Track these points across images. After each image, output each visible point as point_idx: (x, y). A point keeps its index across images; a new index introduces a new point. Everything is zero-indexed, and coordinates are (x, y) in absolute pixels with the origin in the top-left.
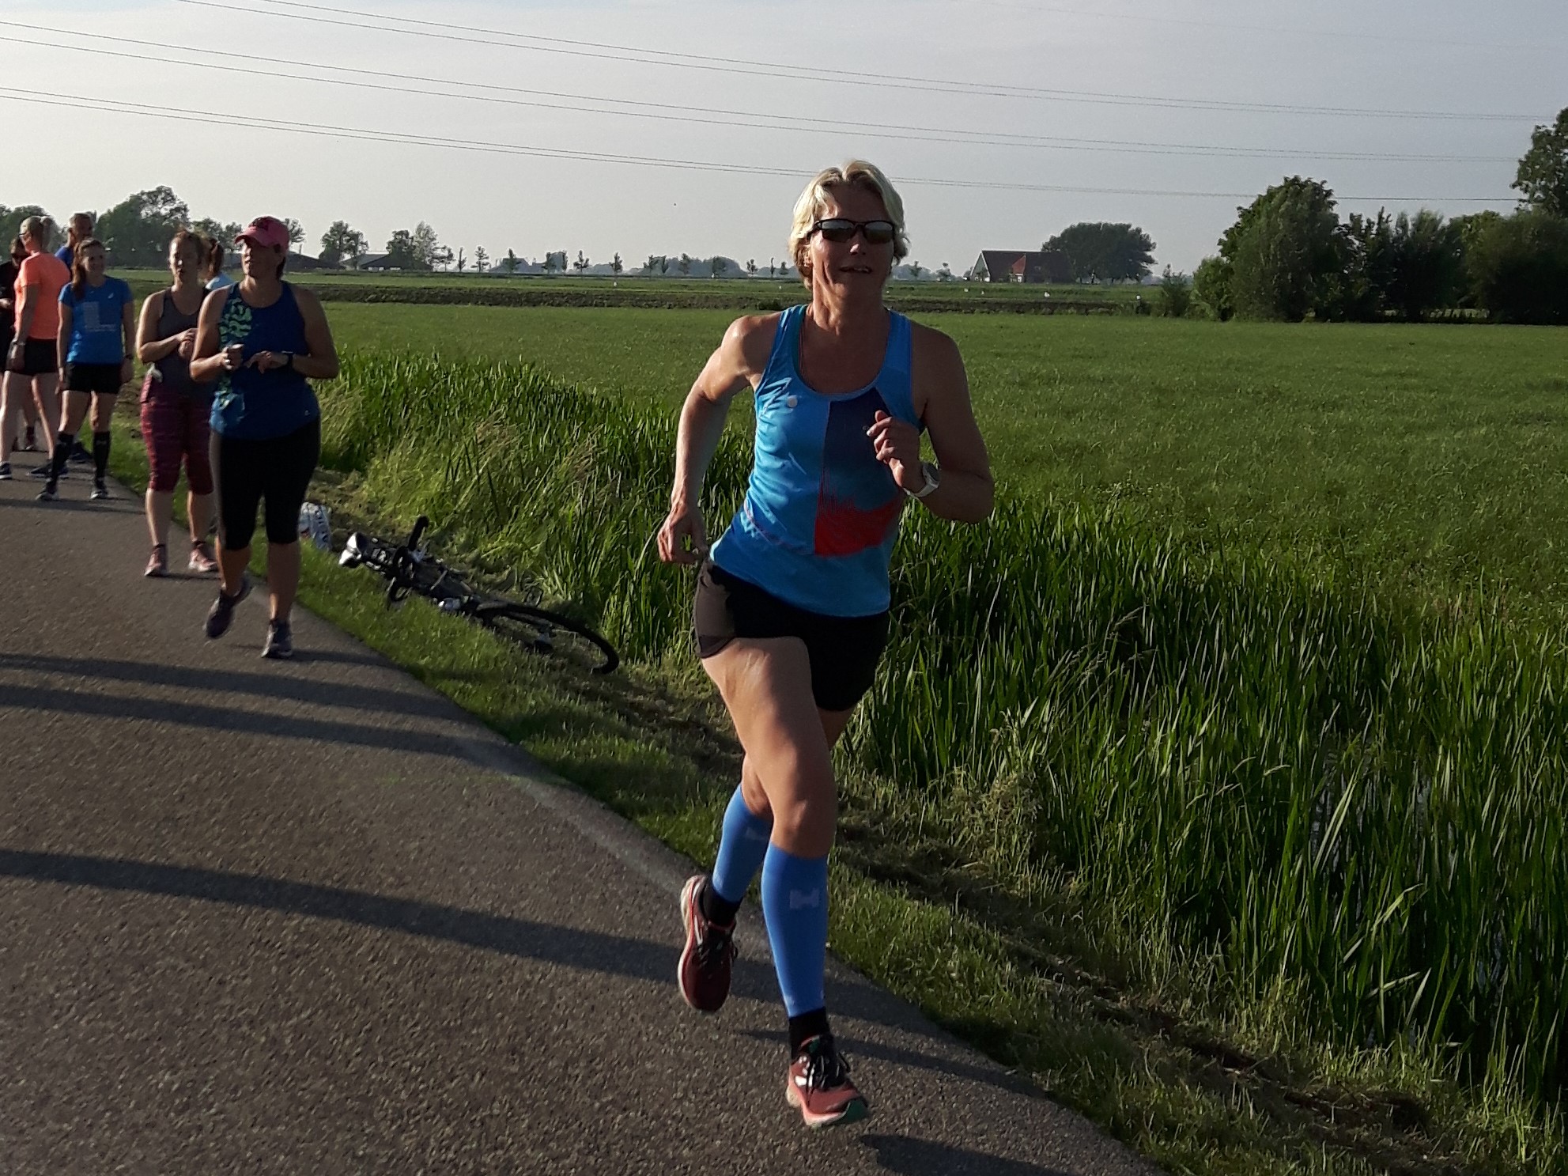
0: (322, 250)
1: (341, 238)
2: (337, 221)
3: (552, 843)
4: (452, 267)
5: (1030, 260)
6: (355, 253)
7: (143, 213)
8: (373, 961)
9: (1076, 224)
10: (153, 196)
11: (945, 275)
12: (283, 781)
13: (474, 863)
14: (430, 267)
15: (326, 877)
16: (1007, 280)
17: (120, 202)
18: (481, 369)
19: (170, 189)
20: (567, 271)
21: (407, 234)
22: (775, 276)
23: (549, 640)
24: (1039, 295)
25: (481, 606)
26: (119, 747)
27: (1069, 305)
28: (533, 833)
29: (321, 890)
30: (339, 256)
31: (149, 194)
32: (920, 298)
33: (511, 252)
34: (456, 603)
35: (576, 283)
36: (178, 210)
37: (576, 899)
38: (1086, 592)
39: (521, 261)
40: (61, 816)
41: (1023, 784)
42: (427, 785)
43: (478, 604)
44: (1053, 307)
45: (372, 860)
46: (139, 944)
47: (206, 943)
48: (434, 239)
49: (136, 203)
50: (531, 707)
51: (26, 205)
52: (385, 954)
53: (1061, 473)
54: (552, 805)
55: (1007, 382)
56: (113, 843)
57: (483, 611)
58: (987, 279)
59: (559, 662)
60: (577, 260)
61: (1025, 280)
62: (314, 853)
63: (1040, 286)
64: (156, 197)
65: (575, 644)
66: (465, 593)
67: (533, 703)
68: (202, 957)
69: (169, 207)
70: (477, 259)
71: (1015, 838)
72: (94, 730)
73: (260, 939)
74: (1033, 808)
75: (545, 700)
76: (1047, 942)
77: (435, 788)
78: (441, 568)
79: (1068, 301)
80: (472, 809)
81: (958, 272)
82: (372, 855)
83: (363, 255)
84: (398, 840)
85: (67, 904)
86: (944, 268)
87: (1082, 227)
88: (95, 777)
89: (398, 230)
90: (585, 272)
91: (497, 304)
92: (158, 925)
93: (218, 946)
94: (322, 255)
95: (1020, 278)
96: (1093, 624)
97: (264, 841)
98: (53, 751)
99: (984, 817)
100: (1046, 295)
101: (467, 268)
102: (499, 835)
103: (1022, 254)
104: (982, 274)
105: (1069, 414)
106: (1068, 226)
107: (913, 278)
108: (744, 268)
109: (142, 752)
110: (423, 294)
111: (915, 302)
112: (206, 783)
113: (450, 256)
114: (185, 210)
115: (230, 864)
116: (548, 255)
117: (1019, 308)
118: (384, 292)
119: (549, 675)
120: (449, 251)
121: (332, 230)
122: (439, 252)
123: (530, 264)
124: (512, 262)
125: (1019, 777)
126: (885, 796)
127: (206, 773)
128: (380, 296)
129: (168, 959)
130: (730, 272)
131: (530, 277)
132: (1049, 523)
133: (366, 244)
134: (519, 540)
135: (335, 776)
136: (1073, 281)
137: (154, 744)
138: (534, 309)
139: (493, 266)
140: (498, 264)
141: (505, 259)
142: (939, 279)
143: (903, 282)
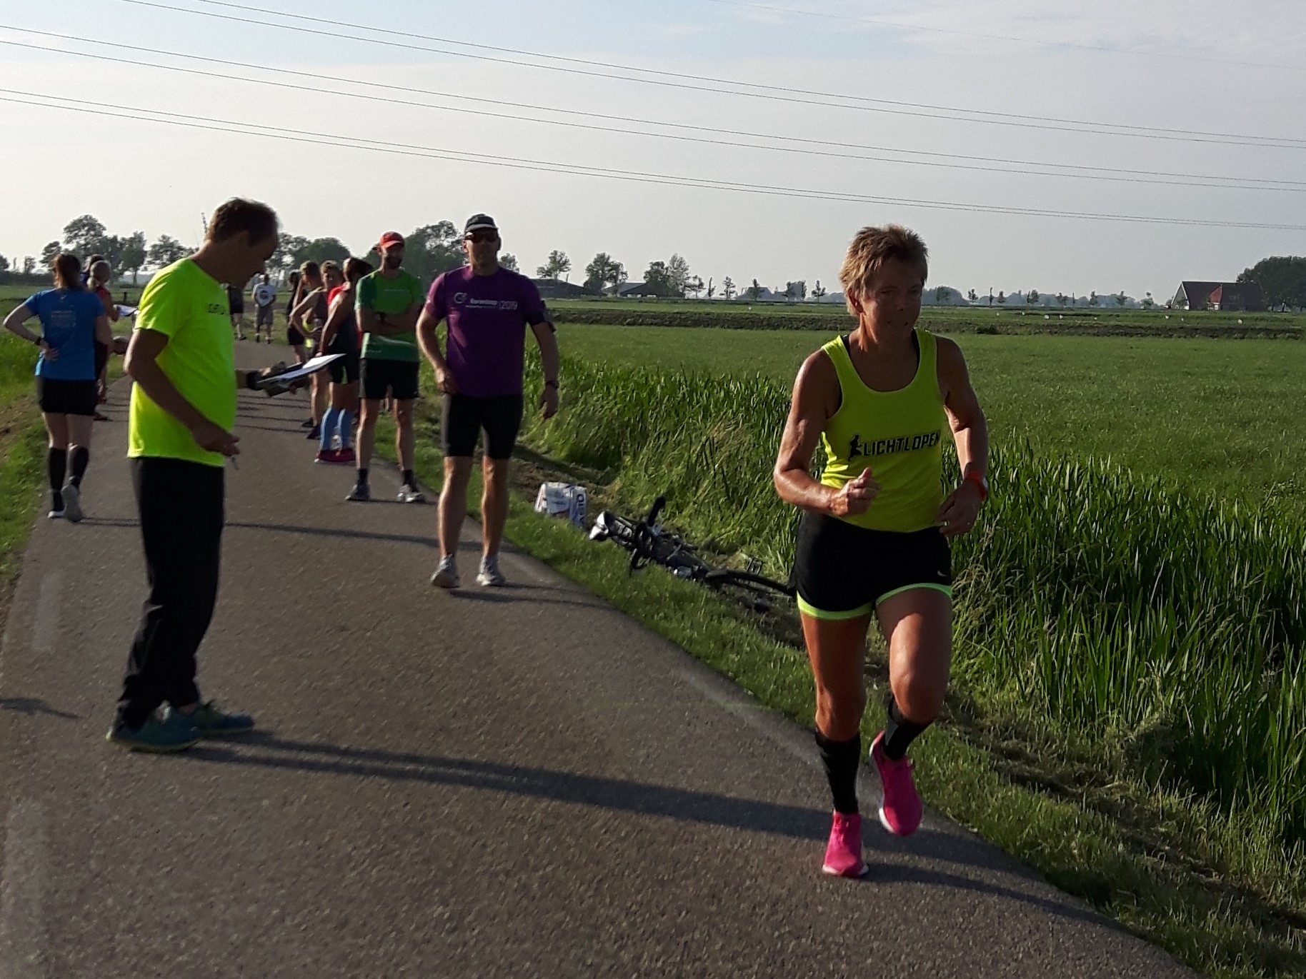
0: (587, 278)
1: (603, 269)
2: (601, 252)
4: (702, 294)
5: (1226, 291)
6: (615, 282)
7: (428, 245)
9: (1269, 258)
10: (436, 229)
11: (1148, 303)
14: (683, 295)
16: (1205, 309)
19: (451, 224)
20: (805, 299)
21: (662, 264)
22: (993, 304)
24: (1235, 322)
27: (1258, 331)
30: (601, 285)
31: (433, 227)
32: (1123, 323)
33: (755, 282)
34: (688, 571)
35: (813, 310)
39: (765, 290)
44: (1244, 333)
48: (686, 269)
49: (421, 236)
51: (324, 237)
58: (1187, 308)
60: (815, 288)
61: (1221, 308)
63: (1236, 314)
64: (439, 230)
69: (450, 240)
70: (725, 287)
79: (1259, 328)
81: (1160, 301)
83: (624, 283)
86: (1147, 297)
87: (1273, 260)
89: (654, 262)
90: (822, 299)
91: (741, 328)
94: (586, 284)
95: (1217, 306)
100: (1240, 321)
101: (715, 296)
103: (1218, 285)
104: (1182, 303)
106: (1261, 260)
107: (1118, 306)
108: (966, 297)
110: (676, 319)
111: (1118, 327)
113: (701, 285)
116: (789, 284)
117: (1213, 333)
118: (640, 316)
120: (700, 280)
121: (596, 261)
122: (691, 281)
123: (773, 292)
124: (756, 291)
128: (636, 320)
130: (953, 300)
131: (771, 304)
133: (625, 273)
136: (1265, 310)
138: (774, 332)
139: (739, 294)
140: (744, 292)
141: (750, 288)
142: (1142, 307)
143: (1110, 310)
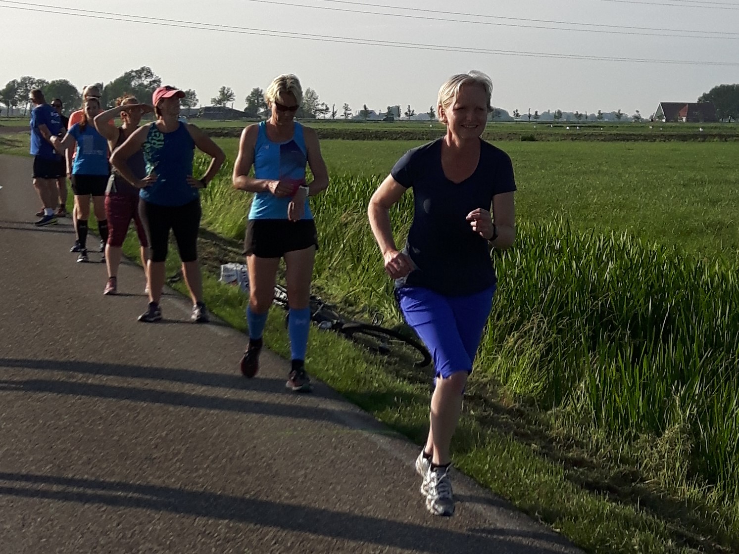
0: (247, 106)
1: (258, 99)
2: (256, 87)
3: (388, 471)
4: (328, 116)
5: (691, 109)
7: (133, 83)
8: (275, 543)
9: (719, 85)
10: (139, 73)
11: (637, 118)
12: (219, 435)
13: (339, 484)
14: (314, 116)
15: (246, 493)
16: (676, 121)
17: (118, 77)
18: (346, 180)
19: (149, 69)
20: (401, 118)
22: (531, 120)
23: (388, 346)
24: (697, 130)
25: (344, 326)
26: (117, 415)
27: (714, 136)
28: (376, 464)
29: (243, 500)
30: (257, 110)
31: (136, 72)
32: (621, 132)
33: (365, 107)
34: (329, 324)
35: (406, 125)
36: (155, 81)
37: (402, 505)
38: (723, 313)
39: (372, 112)
40: (80, 458)
41: (683, 431)
42: (309, 437)
43: (343, 324)
44: (704, 137)
45: (275, 483)
46: (129, 536)
47: (171, 534)
48: (317, 98)
49: (128, 77)
50: (375, 387)
51: (58, 79)
52: (283, 540)
53: (708, 240)
54: (387, 447)
55: (675, 185)
56: (113, 474)
57: (346, 329)
58: (664, 120)
59: (393, 360)
60: (407, 111)
61: (687, 120)
62: (239, 479)
63: (697, 124)
64: (141, 73)
65: (404, 349)
66: (335, 318)
67: (377, 385)
68: (168, 543)
69: (149, 80)
70: (344, 110)
71: (678, 465)
72: (101, 405)
73: (205, 532)
74: (689, 447)
75: (384, 384)
76: (696, 528)
77: (314, 438)
78: (320, 303)
79: (714, 133)
80: (338, 450)
81: (646, 116)
82: (275, 479)
84: (292, 470)
85: (83, 511)
86: (636, 114)
87: (723, 87)
88: (102, 433)
90: (412, 118)
91: (357, 139)
92: (141, 524)
93: (179, 535)
94: (246, 109)
95: (684, 120)
96: (728, 333)
97: (208, 471)
98: (75, 418)
99: (659, 452)
100: (701, 129)
101: (337, 116)
102: (354, 466)
103: (684, 105)
104: (660, 117)
105: (714, 203)
106: (714, 87)
107: (616, 120)
108: (512, 115)
109: (131, 418)
111: (618, 135)
112: (171, 437)
113: (327, 109)
114: (159, 81)
115: (186, 486)
116: (389, 108)
117: (683, 138)
119: (387, 368)
120: (326, 106)
121: (252, 94)
122: (320, 107)
123: (378, 114)
124: (366, 113)
125: (679, 427)
126: (597, 440)
127: (172, 430)
129: (147, 544)
130: (503, 117)
131: (376, 122)
132: (700, 271)
134: (370, 285)
135: (251, 431)
136: (718, 121)
137: (139, 413)
138: (381, 142)
139: (354, 115)
140: (357, 114)
141: (361, 111)
142: (633, 121)
143: (611, 123)
